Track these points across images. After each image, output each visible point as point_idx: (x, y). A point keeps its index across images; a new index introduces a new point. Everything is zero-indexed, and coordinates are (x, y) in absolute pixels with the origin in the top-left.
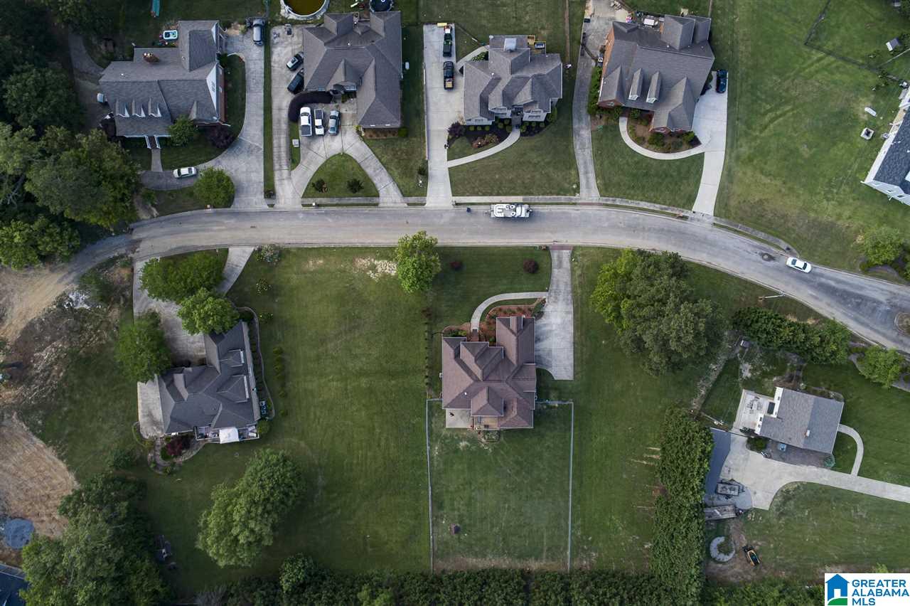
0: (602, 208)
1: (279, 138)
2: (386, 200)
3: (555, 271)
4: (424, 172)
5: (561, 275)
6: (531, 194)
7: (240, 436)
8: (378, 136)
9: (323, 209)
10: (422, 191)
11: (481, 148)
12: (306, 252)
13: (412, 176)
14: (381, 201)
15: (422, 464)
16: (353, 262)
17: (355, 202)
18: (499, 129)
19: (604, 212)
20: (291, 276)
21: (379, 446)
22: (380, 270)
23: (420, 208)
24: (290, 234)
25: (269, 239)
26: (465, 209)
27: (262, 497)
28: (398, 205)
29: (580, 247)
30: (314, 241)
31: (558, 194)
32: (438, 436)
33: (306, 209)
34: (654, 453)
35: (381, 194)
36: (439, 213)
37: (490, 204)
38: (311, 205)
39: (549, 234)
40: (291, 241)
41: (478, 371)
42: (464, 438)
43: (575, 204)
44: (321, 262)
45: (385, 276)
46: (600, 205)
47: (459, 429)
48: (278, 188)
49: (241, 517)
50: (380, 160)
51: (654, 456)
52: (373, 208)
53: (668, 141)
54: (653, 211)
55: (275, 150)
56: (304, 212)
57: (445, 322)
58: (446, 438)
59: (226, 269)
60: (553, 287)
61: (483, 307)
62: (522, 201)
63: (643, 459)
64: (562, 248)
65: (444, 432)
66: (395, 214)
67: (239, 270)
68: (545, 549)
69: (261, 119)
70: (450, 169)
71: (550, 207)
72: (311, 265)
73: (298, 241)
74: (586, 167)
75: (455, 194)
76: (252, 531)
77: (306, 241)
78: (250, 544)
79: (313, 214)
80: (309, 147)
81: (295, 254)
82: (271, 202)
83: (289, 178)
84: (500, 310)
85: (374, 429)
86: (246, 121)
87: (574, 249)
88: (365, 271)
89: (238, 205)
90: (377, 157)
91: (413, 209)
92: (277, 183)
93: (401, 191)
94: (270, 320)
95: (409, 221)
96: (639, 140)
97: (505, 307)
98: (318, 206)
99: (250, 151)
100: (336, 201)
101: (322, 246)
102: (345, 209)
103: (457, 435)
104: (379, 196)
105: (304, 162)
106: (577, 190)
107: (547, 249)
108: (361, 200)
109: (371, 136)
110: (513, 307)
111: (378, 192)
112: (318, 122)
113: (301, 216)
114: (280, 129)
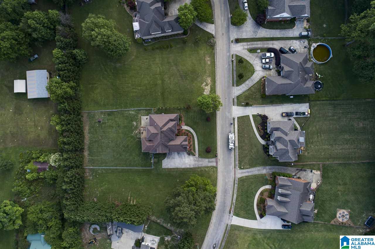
0: (233, 178)
1: (261, 44)
2: (235, 89)
3: (207, 160)
4: (247, 105)
5: (205, 163)
6: (239, 149)
7: (136, 31)
8: (262, 85)
9: (231, 63)
10: (239, 104)
11: (258, 128)
12: (213, 56)
13: (245, 100)
14: (234, 87)
15: (126, 107)
16: (209, 76)
17: (234, 77)
18: (266, 136)
19: (232, 180)
20: (203, 51)
21: (133, 89)
22: (206, 87)
23: (232, 104)
24: (220, 49)
25: (218, 41)
26: (232, 122)
27: (111, 41)
28: (233, 95)
29: (217, 170)
30: (218, 60)
31: (239, 161)
32: (138, 113)
33: (231, 56)
34: (133, 201)
35: (237, 87)
36: (230, 111)
37: (234, 132)
38: (233, 58)
39: (222, 157)
40: (217, 50)
41: (165, 129)
42: (137, 124)
43: (235, 167)
44: (209, 63)
45: (204, 90)
46: (235, 178)
47: (141, 122)
48: (239, 44)
49: (103, 32)
50: (252, 87)
51: (132, 202)
52: (232, 84)
53: (262, 205)
54: (232, 200)
55: (255, 43)
56: (229, 55)
57: (185, 115)
58: (137, 116)
59: (205, 23)
60: (200, 159)
61: (192, 131)
62: (236, 145)
63: (131, 197)
64: (217, 163)
65: (140, 115)
66: (230, 93)
67: (205, 29)
68: (93, 158)
69: (268, 36)
70: (249, 116)
71: (233, 157)
72: (208, 59)
73: (217, 54)
74: (250, 172)
75: (238, 118)
76: (97, 37)
77: (218, 57)
78: (91, 36)
79: (229, 59)
80: (257, 57)
81: (212, 52)
82: (234, 41)
83: (244, 49)
84: (191, 138)
85: (140, 87)
86: (267, 30)
87: (216, 168)
88: (205, 81)
89: (232, 28)
90: (253, 85)
91: (231, 101)
92: (242, 44)
93: (239, 96)
94: (184, 42)
95: (226, 99)
96: (262, 193)
97: (192, 140)
98: (232, 61)
99: (255, 32)
100: (235, 69)
101: (216, 63)
102: (231, 72)
103: (138, 121)
104: (237, 86)
105: (251, 55)
106: (241, 168)
107: (216, 156)
108: (235, 79)
109: (262, 82)
110: (192, 143)
111: (239, 86)
112: (267, 60)
113: (228, 54)
114: (264, 44)
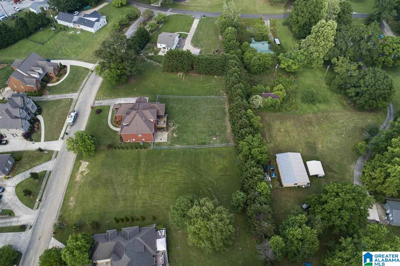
2: (49, 167)
3: (103, 104)
4: (41, 151)
5: (105, 102)
7: (162, 238)
8: (15, 170)
9: (44, 198)
10: (51, 152)
12: (64, 207)
13: (42, 156)
14: (49, 170)
16: (76, 182)
17: (45, 182)
19: (84, 91)
22: (84, 170)
23: (59, 153)
24: (51, 216)
26: (66, 135)
28: (54, 163)
30: (59, 203)
31: (71, 105)
32: (170, 145)
33: (39, 208)
40: (55, 215)
42: (172, 135)
43: (77, 100)
45: (88, 167)
46: (80, 93)
47: (168, 137)
51: (181, 75)
52: (52, 174)
58: (171, 142)
60: (109, 105)
63: (182, 78)
64: (94, 103)
68: (220, 106)
70: (45, 141)
72: (72, 204)
73: (57, 211)
77: (58, 207)
79: (44, 203)
80: (5, 204)
81: (64, 213)
82: (28, 228)
83: (19, 217)
87: (95, 100)
88: (83, 176)
89: (23, 248)
90: (25, 171)
91: (59, 156)
93: (47, 161)
95: (64, 158)
97: (114, 119)
100: (41, 191)
101: (63, 198)
103: (171, 138)
104: (46, 171)
105: (13, 208)
106: (72, 99)
108: (45, 179)
109: (13, 173)
